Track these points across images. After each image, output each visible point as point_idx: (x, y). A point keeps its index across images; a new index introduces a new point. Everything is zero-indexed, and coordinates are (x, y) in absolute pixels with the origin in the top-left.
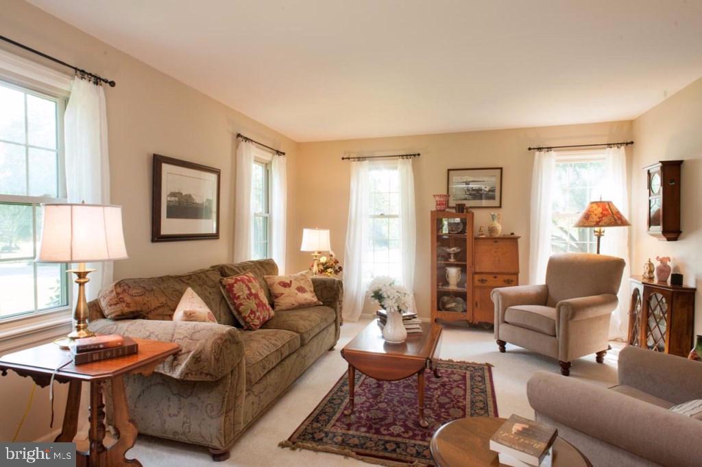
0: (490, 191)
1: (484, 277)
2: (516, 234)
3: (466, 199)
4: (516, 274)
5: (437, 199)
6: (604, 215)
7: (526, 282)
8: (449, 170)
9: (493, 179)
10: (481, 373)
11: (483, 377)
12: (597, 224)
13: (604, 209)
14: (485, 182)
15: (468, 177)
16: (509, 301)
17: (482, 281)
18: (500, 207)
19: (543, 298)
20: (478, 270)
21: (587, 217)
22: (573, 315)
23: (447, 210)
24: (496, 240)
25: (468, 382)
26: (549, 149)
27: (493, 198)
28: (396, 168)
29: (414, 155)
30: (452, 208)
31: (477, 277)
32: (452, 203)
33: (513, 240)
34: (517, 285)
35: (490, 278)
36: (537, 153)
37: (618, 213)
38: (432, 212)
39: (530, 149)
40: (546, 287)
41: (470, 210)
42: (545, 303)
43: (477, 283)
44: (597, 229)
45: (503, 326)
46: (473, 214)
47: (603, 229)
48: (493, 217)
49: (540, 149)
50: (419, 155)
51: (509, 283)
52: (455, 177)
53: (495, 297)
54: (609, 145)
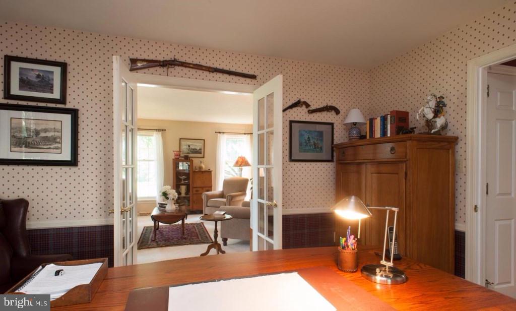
0: (200, 150)
1: (198, 189)
2: (211, 170)
3: (188, 153)
4: (211, 187)
5: (175, 153)
6: (242, 162)
7: (215, 190)
8: (180, 139)
9: (201, 144)
10: (201, 225)
11: (201, 226)
12: (240, 166)
13: (243, 160)
14: (198, 145)
15: (189, 143)
16: (209, 197)
17: (197, 191)
18: (204, 157)
19: (222, 195)
20: (195, 186)
21: (237, 163)
22: (232, 199)
23: (180, 158)
24: (203, 172)
25: (196, 228)
26: (223, 133)
27: (201, 153)
28: (152, 136)
29: (163, 130)
30: (182, 157)
31: (195, 189)
32: (182, 155)
33: (209, 172)
34: (211, 191)
35: (200, 189)
36: (219, 135)
37: (247, 161)
38: (173, 159)
39: (216, 132)
40: (223, 192)
41: (191, 159)
42: (222, 197)
43: (194, 192)
44: (241, 167)
45: (207, 208)
46: (192, 161)
47: (243, 167)
48: (201, 162)
49: (220, 133)
50: (165, 130)
51: (208, 191)
52: (183, 142)
53: (203, 197)
54: (245, 134)
